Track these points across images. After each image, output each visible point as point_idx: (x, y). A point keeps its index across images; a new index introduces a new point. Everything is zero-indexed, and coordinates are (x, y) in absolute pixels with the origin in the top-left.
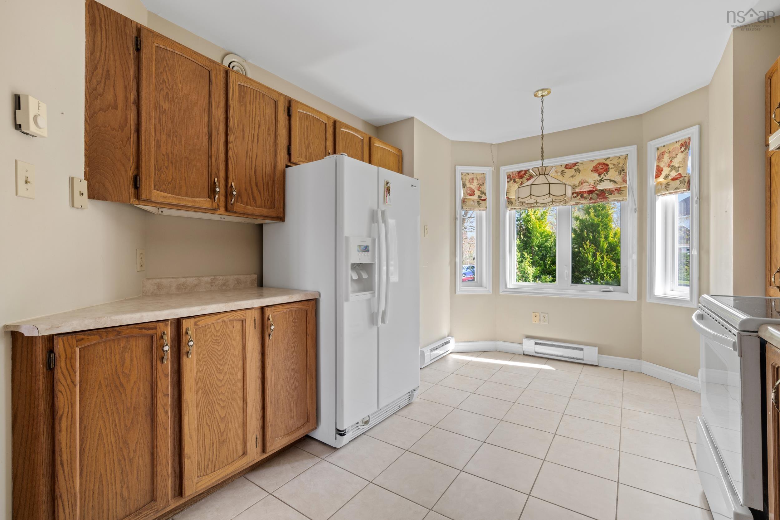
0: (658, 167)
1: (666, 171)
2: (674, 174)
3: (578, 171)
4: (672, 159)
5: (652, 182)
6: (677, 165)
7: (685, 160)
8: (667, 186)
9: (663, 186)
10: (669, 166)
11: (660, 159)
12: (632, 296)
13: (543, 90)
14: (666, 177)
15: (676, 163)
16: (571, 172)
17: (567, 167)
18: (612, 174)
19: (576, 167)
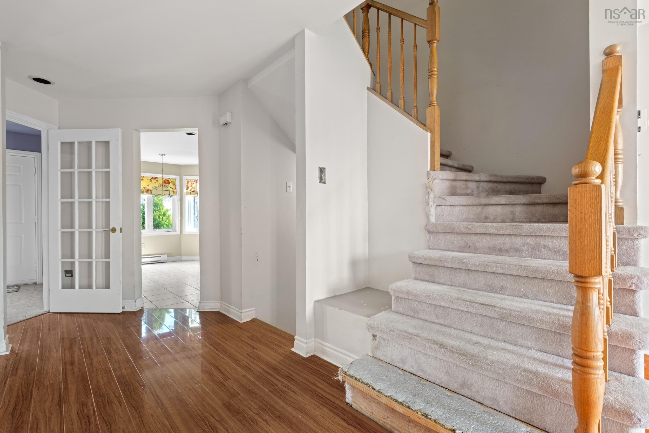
0: (187, 186)
1: (190, 188)
2: (193, 190)
3: (157, 181)
4: (192, 184)
5: (185, 191)
6: (194, 187)
7: (196, 186)
8: (191, 193)
9: (189, 193)
10: (191, 187)
11: (188, 183)
12: (178, 232)
13: (162, 154)
14: (191, 190)
15: (194, 186)
16: (154, 181)
17: (152, 178)
18: (171, 185)
19: (156, 179)
